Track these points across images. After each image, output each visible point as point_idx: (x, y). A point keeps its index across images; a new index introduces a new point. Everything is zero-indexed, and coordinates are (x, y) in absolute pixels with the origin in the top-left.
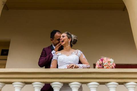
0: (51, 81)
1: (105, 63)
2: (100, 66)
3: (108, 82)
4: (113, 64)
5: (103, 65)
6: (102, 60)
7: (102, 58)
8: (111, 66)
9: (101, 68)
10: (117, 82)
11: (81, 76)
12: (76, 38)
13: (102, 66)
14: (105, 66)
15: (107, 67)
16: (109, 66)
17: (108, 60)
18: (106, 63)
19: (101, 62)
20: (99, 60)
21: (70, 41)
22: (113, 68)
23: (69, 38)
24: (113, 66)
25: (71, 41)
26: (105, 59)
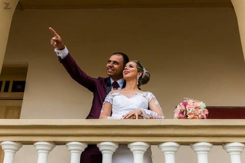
0: (97, 141)
1: (189, 110)
2: (181, 115)
3: (194, 143)
4: (204, 111)
5: (186, 113)
6: (185, 105)
7: (185, 101)
8: (199, 116)
9: (183, 118)
10: (210, 143)
11: (149, 132)
12: (148, 75)
13: (184, 115)
14: (189, 114)
15: (192, 116)
16: (197, 116)
17: (195, 104)
18: (191, 110)
19: (183, 108)
20: (181, 104)
21: (138, 76)
22: (204, 118)
23: (139, 71)
24: (203, 114)
25: (141, 77)
26: (190, 102)
